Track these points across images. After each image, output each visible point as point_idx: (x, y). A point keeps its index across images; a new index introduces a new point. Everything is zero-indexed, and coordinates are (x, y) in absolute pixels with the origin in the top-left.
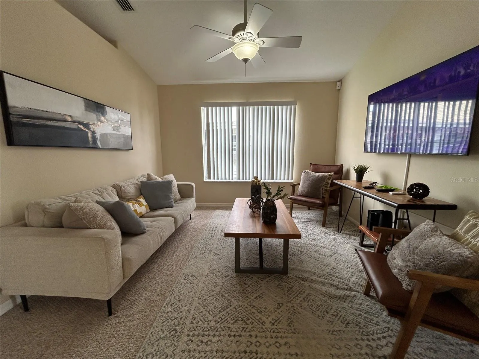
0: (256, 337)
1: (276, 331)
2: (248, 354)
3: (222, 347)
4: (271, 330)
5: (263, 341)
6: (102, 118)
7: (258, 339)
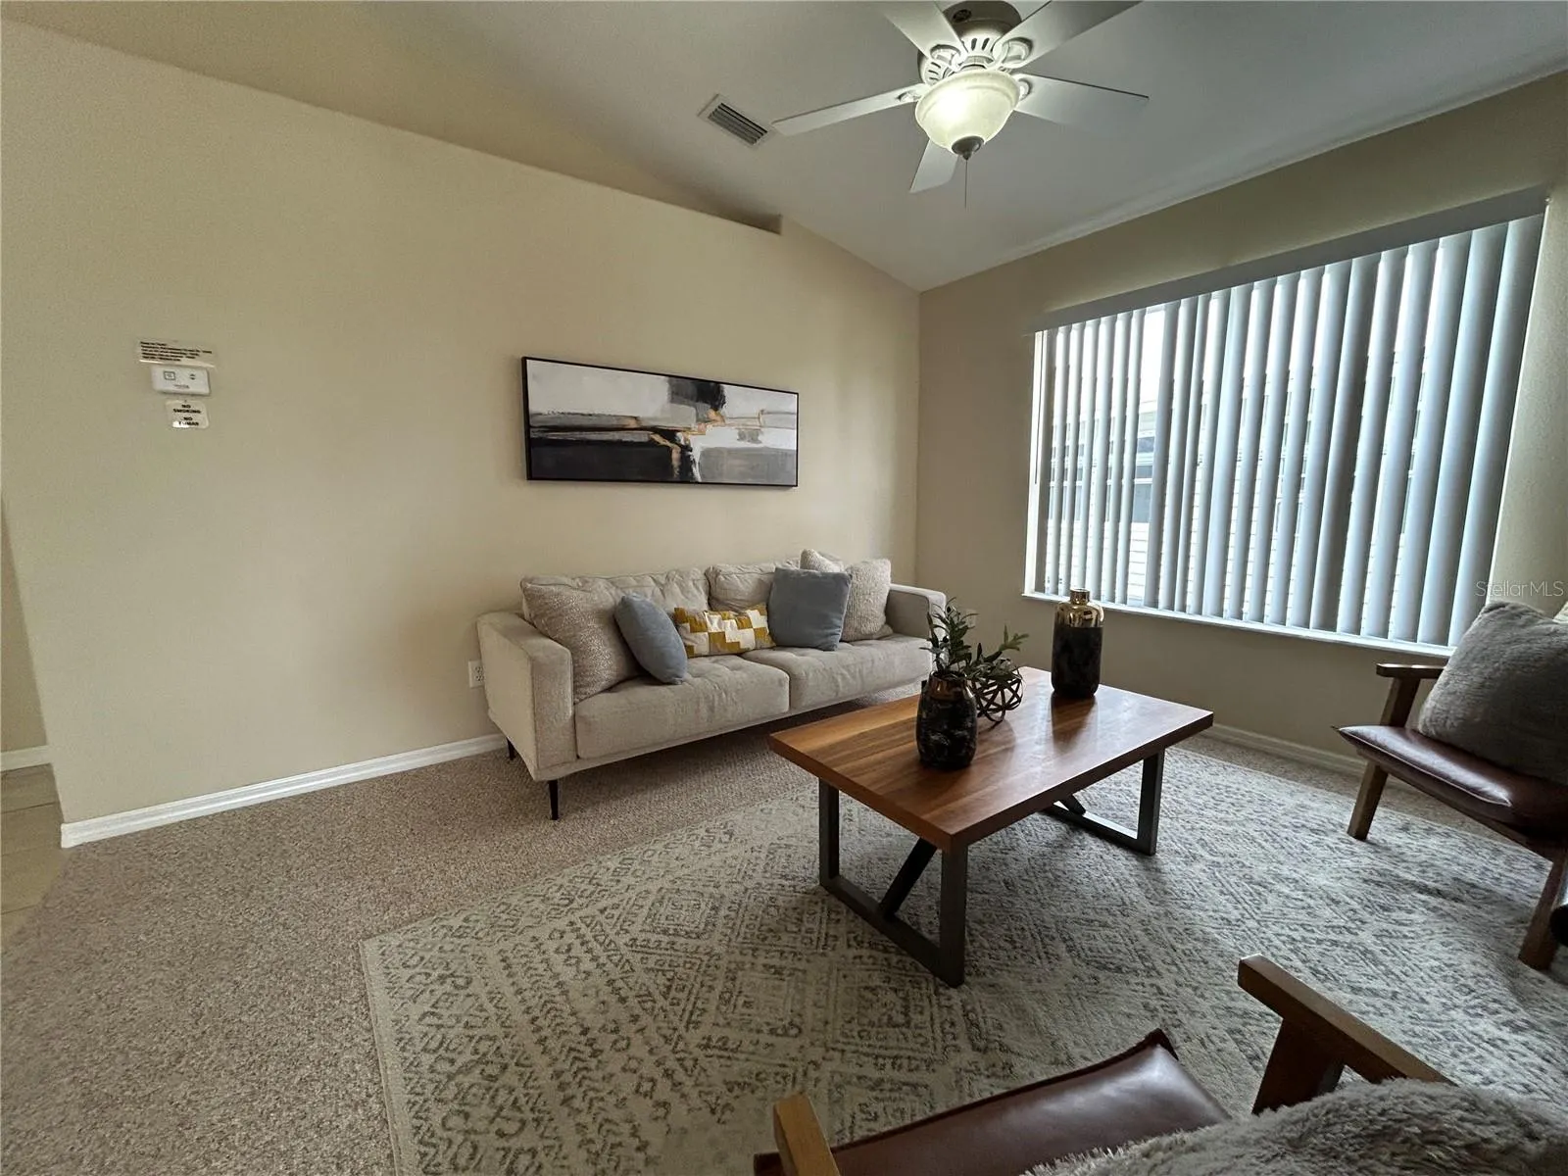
0: (641, 1030)
1: (689, 1063)
2: (583, 1039)
3: (576, 987)
4: (682, 1051)
5: (639, 1049)
6: (712, 414)
7: (637, 1040)
